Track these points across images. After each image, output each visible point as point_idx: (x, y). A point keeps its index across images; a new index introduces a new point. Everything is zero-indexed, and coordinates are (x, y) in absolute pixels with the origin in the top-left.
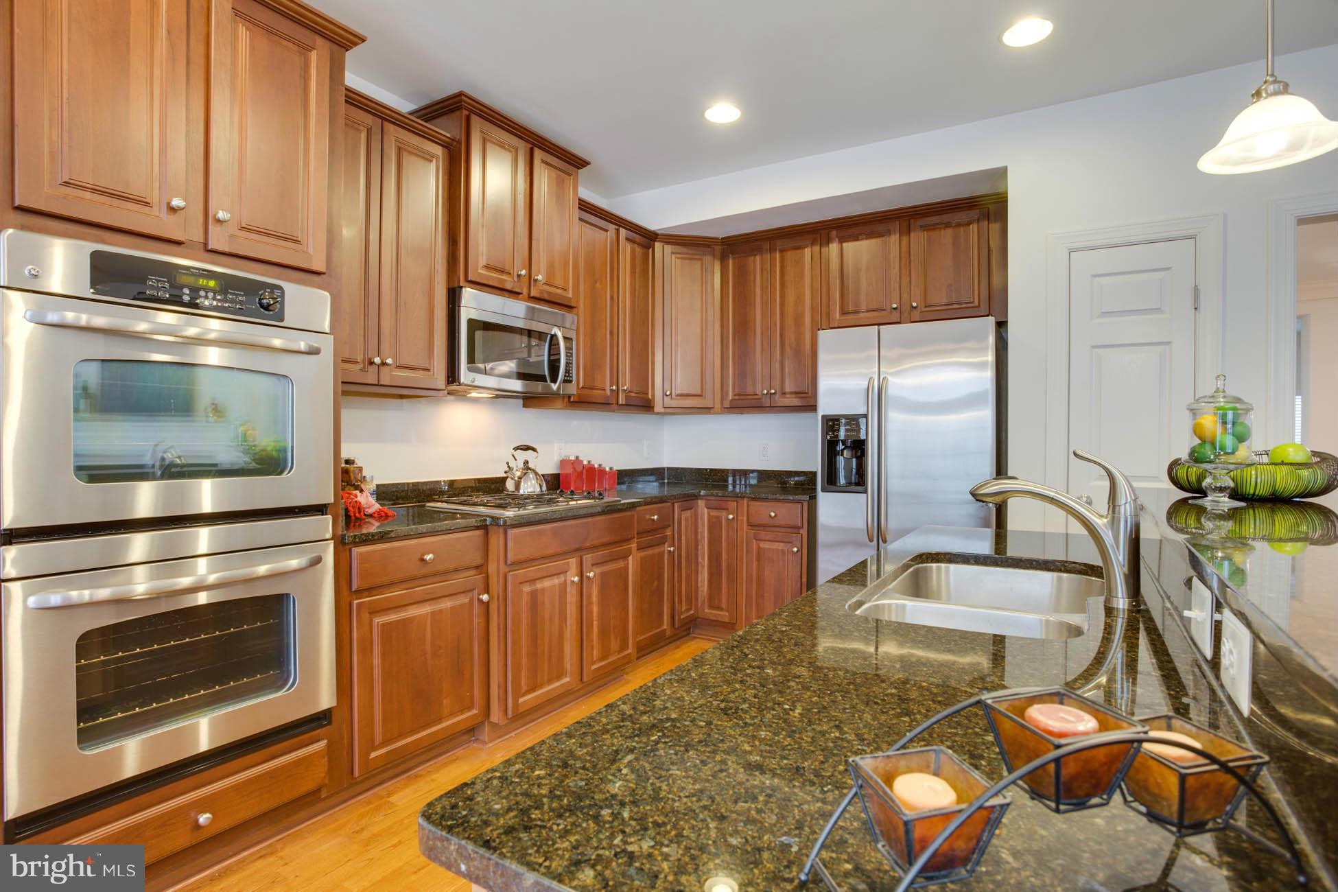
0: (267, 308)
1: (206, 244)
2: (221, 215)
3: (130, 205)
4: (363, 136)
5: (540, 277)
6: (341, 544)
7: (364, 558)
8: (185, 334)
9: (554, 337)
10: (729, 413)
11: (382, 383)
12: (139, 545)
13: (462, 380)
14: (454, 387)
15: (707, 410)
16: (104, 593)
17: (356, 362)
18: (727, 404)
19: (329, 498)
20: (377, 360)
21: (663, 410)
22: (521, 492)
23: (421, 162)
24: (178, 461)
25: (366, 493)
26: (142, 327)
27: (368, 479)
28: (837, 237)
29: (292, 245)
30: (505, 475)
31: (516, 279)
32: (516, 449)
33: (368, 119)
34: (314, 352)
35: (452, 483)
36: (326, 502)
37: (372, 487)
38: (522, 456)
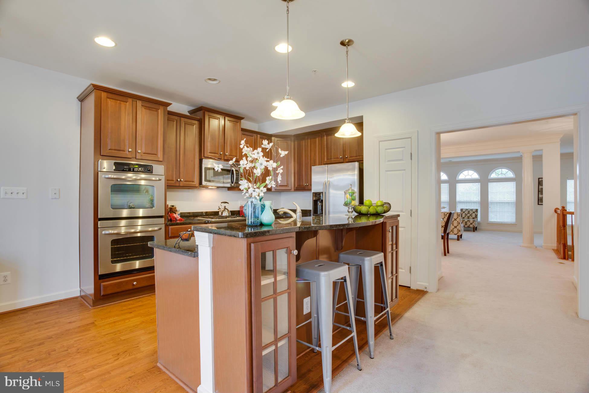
0: (149, 170)
1: (136, 158)
2: (139, 151)
3: (121, 152)
4: (175, 122)
5: (227, 154)
6: (166, 226)
7: (172, 229)
8: (133, 178)
9: (233, 170)
10: (296, 191)
11: (180, 185)
12: (123, 223)
13: (203, 184)
14: (201, 186)
15: (289, 190)
16: (115, 232)
17: (173, 181)
18: (295, 189)
19: (164, 214)
20: (179, 180)
21: (275, 191)
22: (223, 215)
23: (191, 127)
24: (133, 206)
25: (177, 214)
26: (123, 177)
27: (178, 210)
28: (325, 134)
29: (155, 156)
30: (218, 211)
31: (219, 155)
32: (222, 203)
33: (176, 118)
34: (160, 180)
35: (206, 212)
36: (162, 215)
37: (179, 213)
38: (224, 205)
